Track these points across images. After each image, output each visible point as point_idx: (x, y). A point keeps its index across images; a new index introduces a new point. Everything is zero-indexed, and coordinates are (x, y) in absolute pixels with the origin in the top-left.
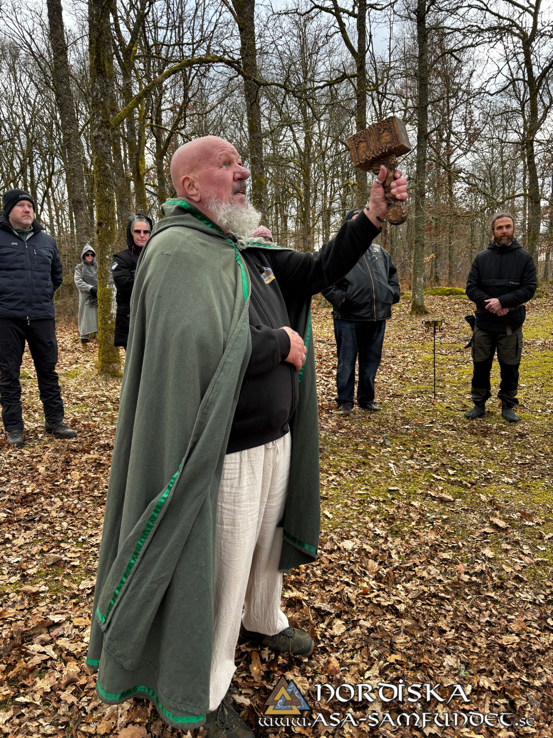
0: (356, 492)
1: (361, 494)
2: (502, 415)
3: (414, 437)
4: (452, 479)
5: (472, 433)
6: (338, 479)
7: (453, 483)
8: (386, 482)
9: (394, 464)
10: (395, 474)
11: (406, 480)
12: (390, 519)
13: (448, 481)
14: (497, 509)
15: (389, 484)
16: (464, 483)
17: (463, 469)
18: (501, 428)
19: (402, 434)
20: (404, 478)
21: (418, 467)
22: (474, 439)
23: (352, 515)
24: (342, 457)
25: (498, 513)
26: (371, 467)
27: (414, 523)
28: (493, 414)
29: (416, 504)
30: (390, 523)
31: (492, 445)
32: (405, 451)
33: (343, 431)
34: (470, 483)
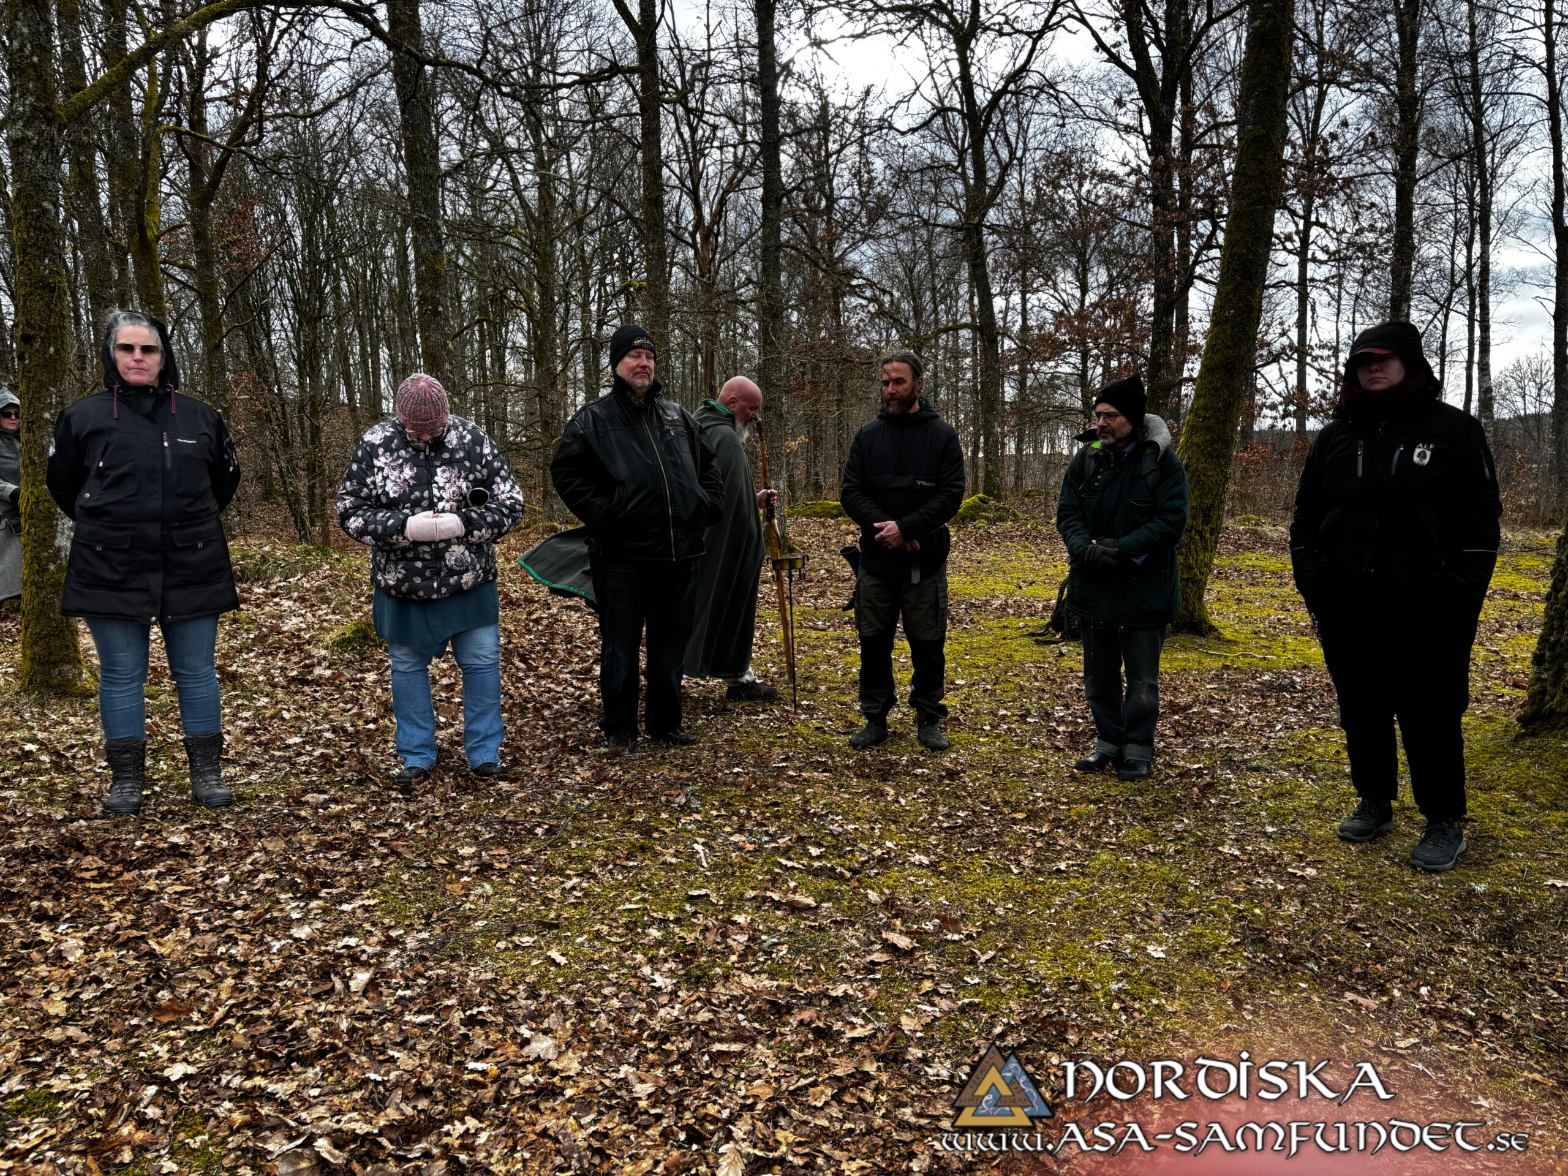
0: (621, 908)
1: (630, 910)
2: (919, 738)
3: (749, 789)
4: (816, 864)
5: (861, 776)
6: (585, 885)
7: (817, 873)
8: (684, 882)
9: (703, 844)
10: (705, 864)
11: (725, 875)
12: (687, 954)
13: (809, 870)
14: (896, 916)
15: (691, 886)
16: (839, 870)
17: (838, 846)
18: (916, 763)
19: (725, 784)
20: (723, 871)
21: (750, 847)
22: (864, 786)
23: (608, 955)
24: (597, 839)
25: (898, 922)
26: (656, 855)
27: (734, 958)
28: (902, 736)
29: (741, 919)
30: (686, 963)
31: (897, 794)
32: (729, 818)
33: (607, 786)
34: (850, 870)
